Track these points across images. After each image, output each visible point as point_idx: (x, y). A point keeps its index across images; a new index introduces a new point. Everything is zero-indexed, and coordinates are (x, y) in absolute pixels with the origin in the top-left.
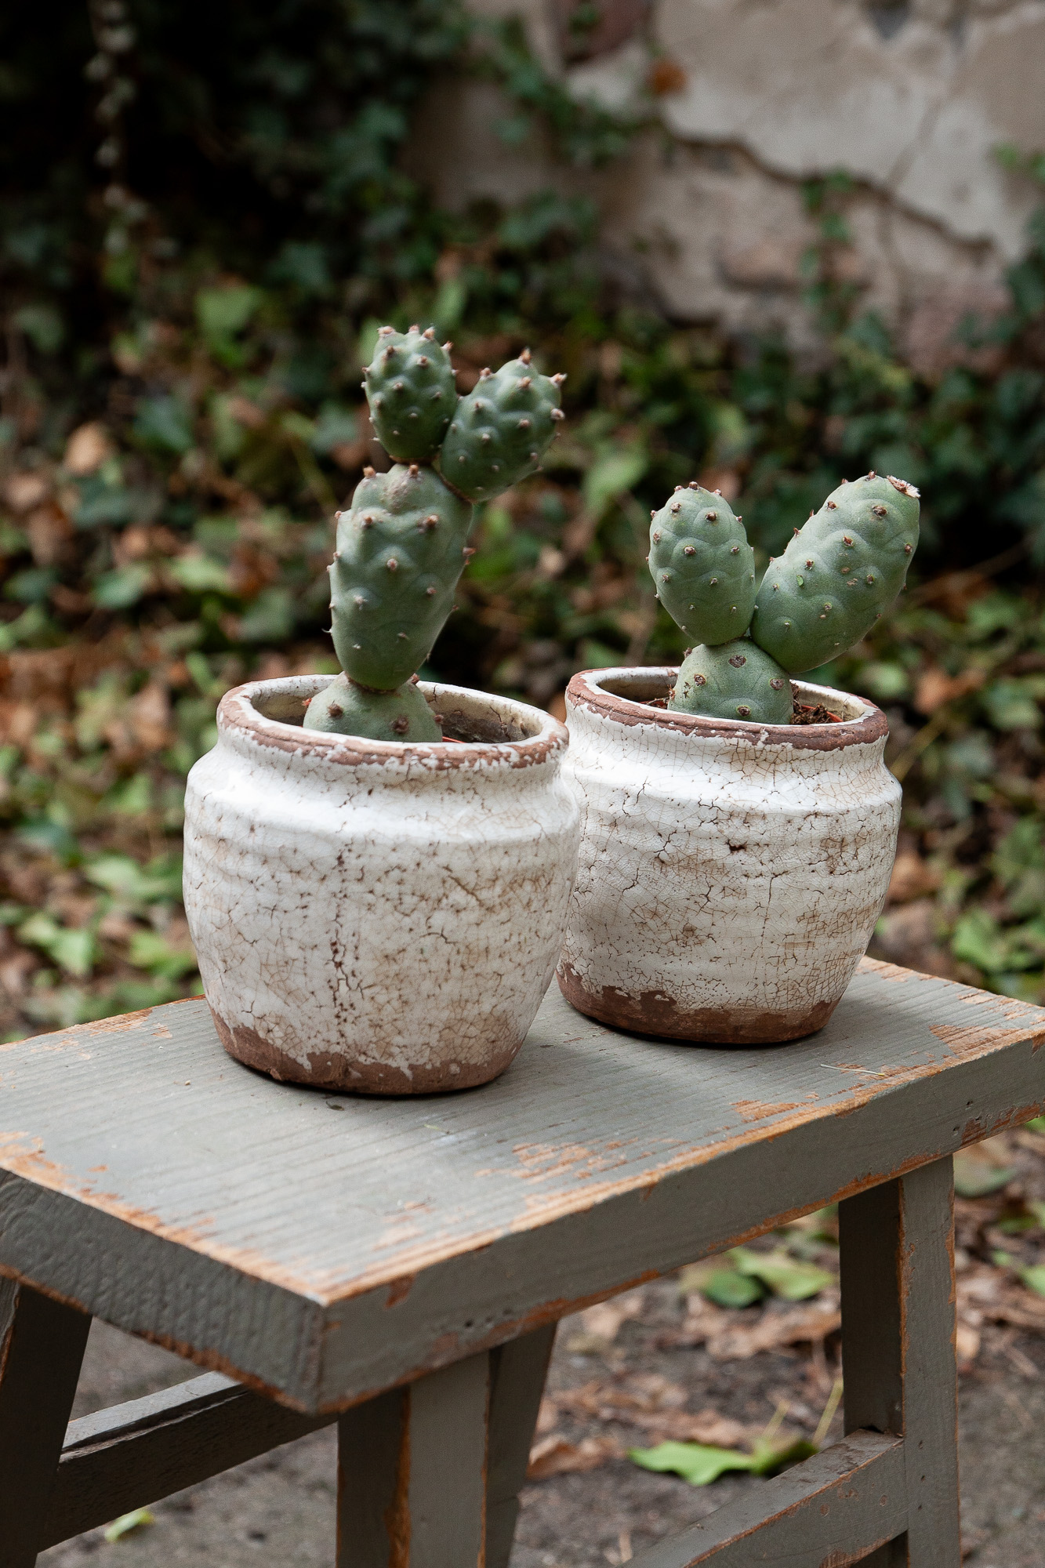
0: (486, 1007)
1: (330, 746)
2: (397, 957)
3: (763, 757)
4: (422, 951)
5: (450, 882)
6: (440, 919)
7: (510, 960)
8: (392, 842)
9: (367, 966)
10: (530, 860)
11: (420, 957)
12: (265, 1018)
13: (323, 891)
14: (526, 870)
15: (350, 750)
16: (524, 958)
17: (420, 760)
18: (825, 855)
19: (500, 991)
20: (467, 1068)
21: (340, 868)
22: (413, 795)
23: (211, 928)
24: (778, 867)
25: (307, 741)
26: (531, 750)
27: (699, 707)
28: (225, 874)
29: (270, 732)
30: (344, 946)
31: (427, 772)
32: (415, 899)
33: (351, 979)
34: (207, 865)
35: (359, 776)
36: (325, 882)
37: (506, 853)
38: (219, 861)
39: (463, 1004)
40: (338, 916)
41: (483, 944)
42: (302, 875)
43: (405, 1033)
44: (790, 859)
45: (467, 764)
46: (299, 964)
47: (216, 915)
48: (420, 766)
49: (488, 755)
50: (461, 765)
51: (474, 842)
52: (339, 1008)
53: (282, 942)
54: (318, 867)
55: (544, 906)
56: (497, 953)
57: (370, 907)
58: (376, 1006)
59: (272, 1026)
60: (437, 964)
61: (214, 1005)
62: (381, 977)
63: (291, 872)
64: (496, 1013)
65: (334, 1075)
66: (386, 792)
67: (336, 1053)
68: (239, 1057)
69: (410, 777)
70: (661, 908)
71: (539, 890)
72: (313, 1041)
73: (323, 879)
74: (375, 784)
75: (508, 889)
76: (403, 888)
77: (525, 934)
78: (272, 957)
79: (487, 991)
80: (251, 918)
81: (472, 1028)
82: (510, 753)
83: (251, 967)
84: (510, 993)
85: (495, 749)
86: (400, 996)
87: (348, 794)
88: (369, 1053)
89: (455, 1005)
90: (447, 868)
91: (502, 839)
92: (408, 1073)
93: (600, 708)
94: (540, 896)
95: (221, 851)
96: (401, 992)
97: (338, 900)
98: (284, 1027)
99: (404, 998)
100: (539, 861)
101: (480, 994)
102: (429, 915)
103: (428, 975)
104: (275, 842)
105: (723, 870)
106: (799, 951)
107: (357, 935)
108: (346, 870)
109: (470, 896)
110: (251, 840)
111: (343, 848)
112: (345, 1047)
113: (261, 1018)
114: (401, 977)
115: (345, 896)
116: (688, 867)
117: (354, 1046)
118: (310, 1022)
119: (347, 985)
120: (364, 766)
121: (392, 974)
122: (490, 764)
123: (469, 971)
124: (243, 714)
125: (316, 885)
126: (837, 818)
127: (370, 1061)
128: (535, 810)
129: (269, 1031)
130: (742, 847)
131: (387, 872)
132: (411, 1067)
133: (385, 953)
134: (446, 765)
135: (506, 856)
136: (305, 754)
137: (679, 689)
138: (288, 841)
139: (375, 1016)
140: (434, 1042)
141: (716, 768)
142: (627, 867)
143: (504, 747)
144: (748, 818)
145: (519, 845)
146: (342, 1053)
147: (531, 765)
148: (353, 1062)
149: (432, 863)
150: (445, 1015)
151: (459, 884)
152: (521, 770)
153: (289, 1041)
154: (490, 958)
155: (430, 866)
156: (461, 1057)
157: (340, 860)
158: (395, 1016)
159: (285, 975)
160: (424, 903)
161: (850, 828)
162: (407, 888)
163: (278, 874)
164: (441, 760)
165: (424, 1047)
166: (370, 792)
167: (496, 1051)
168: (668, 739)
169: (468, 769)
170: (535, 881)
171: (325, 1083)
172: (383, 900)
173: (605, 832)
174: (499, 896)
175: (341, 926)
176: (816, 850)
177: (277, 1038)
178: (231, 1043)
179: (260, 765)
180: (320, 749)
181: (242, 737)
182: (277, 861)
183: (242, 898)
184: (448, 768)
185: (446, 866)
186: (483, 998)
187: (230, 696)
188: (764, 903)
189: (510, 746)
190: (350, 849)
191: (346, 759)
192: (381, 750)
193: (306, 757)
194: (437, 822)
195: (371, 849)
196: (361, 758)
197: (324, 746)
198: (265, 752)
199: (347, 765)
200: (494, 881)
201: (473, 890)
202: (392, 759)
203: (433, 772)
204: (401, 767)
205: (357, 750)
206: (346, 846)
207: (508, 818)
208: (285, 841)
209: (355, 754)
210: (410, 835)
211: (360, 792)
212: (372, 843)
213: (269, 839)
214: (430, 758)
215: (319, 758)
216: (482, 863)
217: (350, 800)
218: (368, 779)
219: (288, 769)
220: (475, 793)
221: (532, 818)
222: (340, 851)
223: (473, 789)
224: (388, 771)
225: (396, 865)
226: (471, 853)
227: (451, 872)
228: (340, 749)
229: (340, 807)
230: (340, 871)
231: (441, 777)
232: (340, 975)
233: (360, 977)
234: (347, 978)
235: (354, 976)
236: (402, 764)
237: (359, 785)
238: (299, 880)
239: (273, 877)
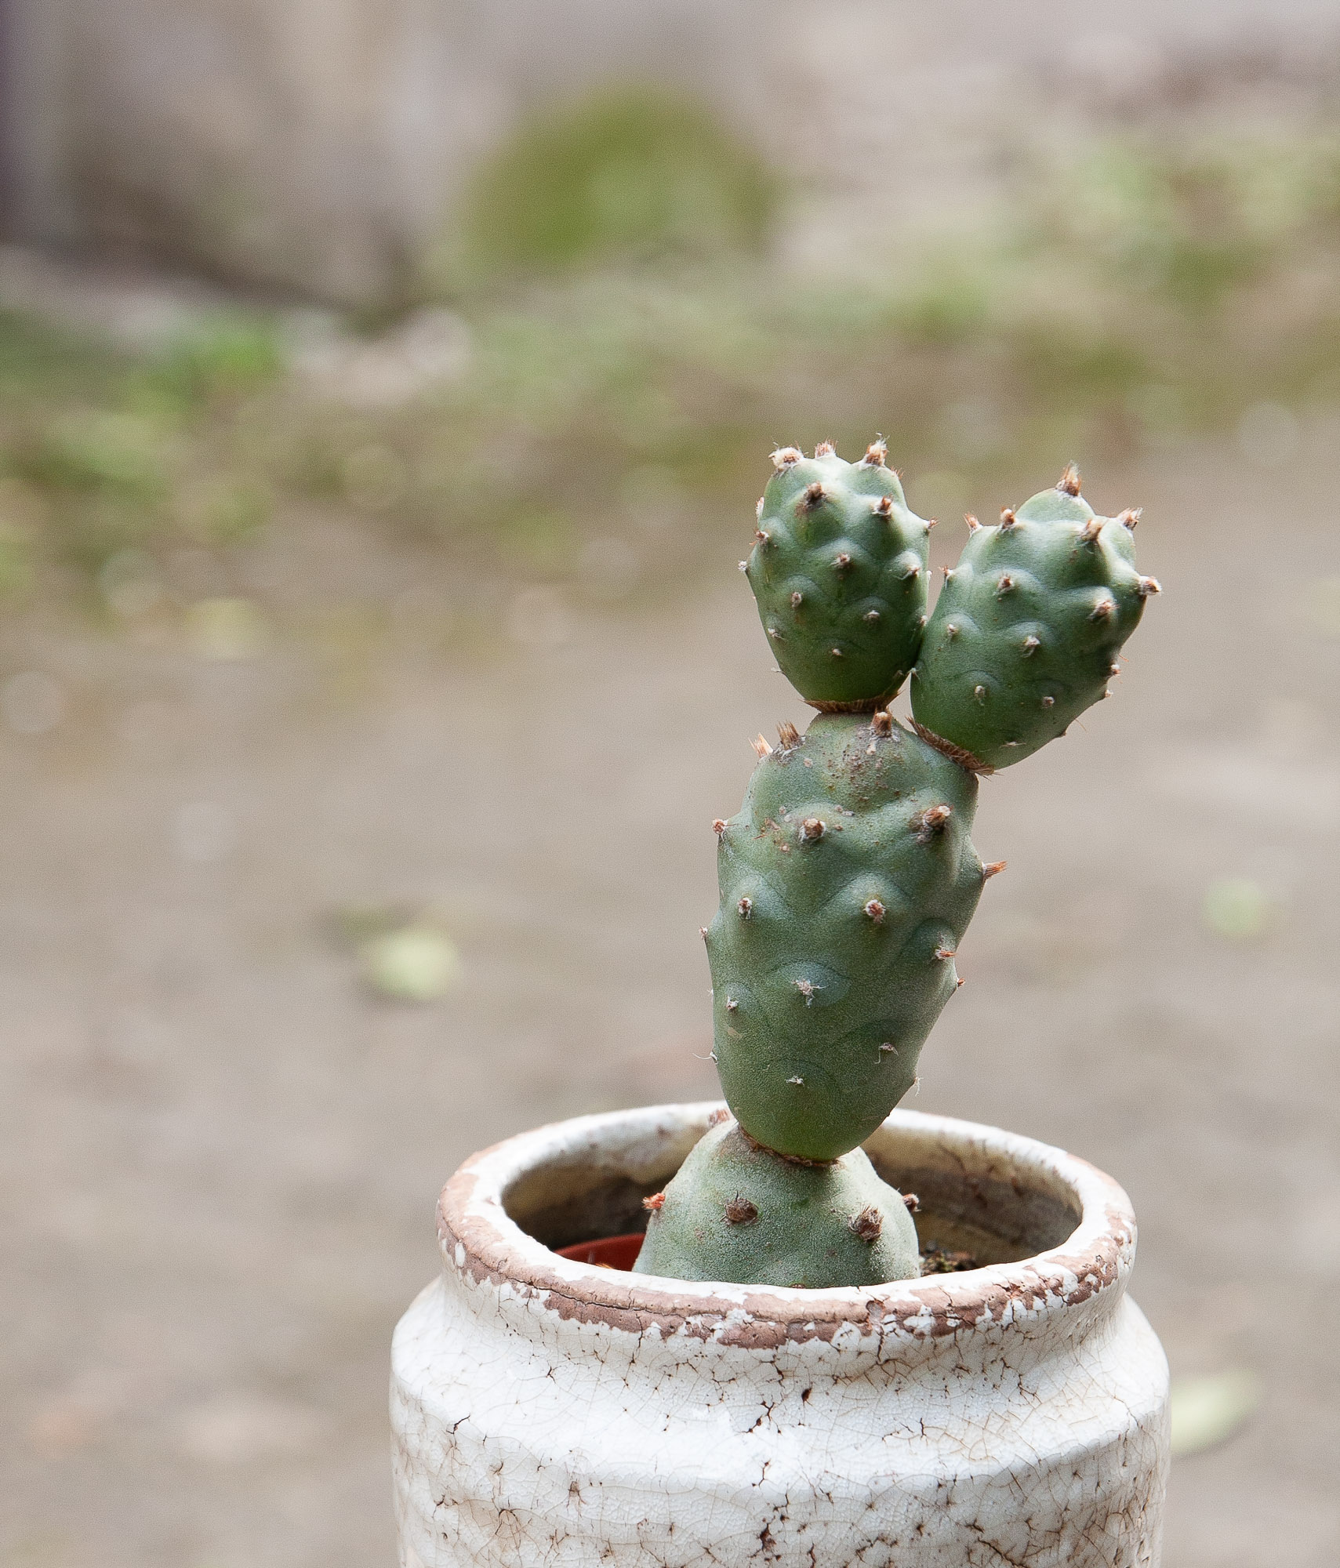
1: (718, 1312)
5: (981, 1549)
8: (867, 1492)
15: (757, 1316)
17: (900, 1322)
21: (768, 1555)
22: (892, 1387)
25: (669, 1306)
26: (1092, 1263)
29: (586, 1291)
31: (917, 1343)
35: (781, 1366)
37: (1075, 1474)
45: (988, 1314)
48: (902, 1333)
49: (1023, 1289)
50: (979, 1319)
51: (1017, 1465)
54: (721, 1555)
66: (840, 1389)
69: (883, 1358)
74: (814, 1379)
75: (1082, 1541)
82: (1062, 1277)
85: (1031, 1274)
90: (974, 1526)
91: (1064, 1451)
95: (507, 1532)
104: (625, 1515)
108: (778, 1557)
110: (573, 1511)
111: (769, 1515)
120: (792, 1345)
122: (1029, 1307)
124: (511, 1250)
128: (1108, 1374)
131: (859, 1552)
134: (951, 1323)
135: (1076, 1478)
136: (667, 1333)
138: (657, 1512)
143: (1045, 1266)
147: (1097, 1291)
149: (945, 1520)
151: (997, 1551)
152: (1082, 1305)
155: (941, 1528)
157: (765, 1537)
164: (939, 1316)
166: (805, 1395)
169: (993, 1324)
174: (1069, 1558)
179: (569, 1357)
180: (696, 1321)
181: (521, 1301)
182: (634, 1550)
184: (954, 1330)
185: (970, 1521)
189: (1053, 1261)
190: (785, 1514)
191: (754, 1336)
192: (821, 1310)
193: (671, 1340)
194: (945, 1437)
195: (825, 1511)
196: (785, 1331)
197: (699, 1313)
198: (577, 1332)
199: (758, 1347)
200: (1058, 1533)
201: (1024, 1557)
202: (847, 1326)
203: (928, 1340)
204: (866, 1340)
205: (775, 1316)
206: (776, 1509)
207: (1070, 1403)
208: (648, 1509)
209: (772, 1324)
210: (898, 1471)
211: (786, 1396)
212: (825, 1498)
213: (613, 1508)
214: (919, 1314)
215: (698, 1339)
216: (1035, 1503)
217: (768, 1414)
218: (801, 1371)
219: (633, 1361)
220: (1005, 1364)
221: (1108, 1392)
222: (764, 1520)
223: (1002, 1359)
224: (839, 1351)
225: (876, 1535)
226: (1015, 1487)
227: (980, 1530)
228: (739, 1317)
229: (751, 1430)
230: (767, 1559)
231: (942, 1348)
236: (866, 1334)
237: (784, 1383)
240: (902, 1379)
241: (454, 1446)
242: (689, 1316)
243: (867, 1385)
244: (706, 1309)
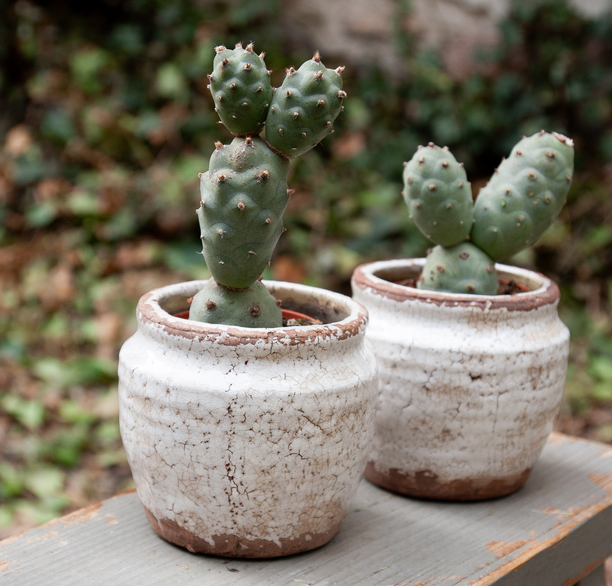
0: (328, 497)
1: (218, 333)
2: (270, 471)
3: (489, 318)
4: (286, 466)
5: (303, 419)
6: (297, 444)
7: (342, 466)
8: (264, 396)
9: (250, 478)
10: (353, 399)
11: (285, 469)
13: (218, 430)
14: (351, 407)
15: (231, 335)
16: (349, 463)
17: (279, 340)
18: (530, 378)
19: (336, 486)
20: (315, 536)
21: (230, 415)
22: (275, 362)
23: (143, 457)
24: (501, 388)
25: (202, 331)
26: (349, 327)
27: (441, 286)
28: (151, 421)
29: (176, 326)
30: (235, 466)
31: (284, 347)
32: (281, 432)
33: (240, 487)
34: (138, 415)
35: (238, 352)
36: (220, 425)
37: (338, 397)
38: (146, 412)
39: (313, 497)
40: (229, 447)
41: (325, 458)
42: (203, 421)
43: (277, 519)
44: (509, 382)
45: (310, 340)
46: (205, 479)
47: (146, 448)
48: (279, 343)
49: (322, 333)
50: (306, 341)
51: (317, 392)
52: (232, 506)
53: (192, 465)
54: (214, 415)
55: (361, 428)
56: (335, 462)
57: (251, 439)
58: (257, 503)
59: (187, 519)
60: (296, 473)
61: (146, 504)
62: (260, 485)
63: (196, 419)
64: (334, 500)
65: (230, 548)
66: (257, 362)
67: (231, 534)
68: (165, 537)
69: (272, 352)
70: (428, 419)
71: (359, 419)
72: (216, 528)
73: (218, 423)
74: (249, 357)
75: (340, 420)
76: (272, 426)
77: (352, 448)
78: (186, 474)
79: (328, 487)
80: (170, 450)
81: (319, 512)
82: (337, 330)
83: (171, 482)
84: (342, 486)
85: (326, 328)
86: (273, 496)
88: (253, 533)
89: (309, 498)
90: (301, 410)
91: (335, 388)
92: (279, 543)
93: (380, 291)
94: (360, 422)
95: (147, 406)
96: (273, 493)
97: (229, 436)
98: (195, 519)
99: (275, 497)
100: (358, 400)
101: (324, 490)
102: (290, 442)
103: (291, 480)
104: (184, 400)
105: (467, 392)
106: (516, 440)
107: (243, 459)
108: (233, 416)
109: (316, 427)
110: (167, 398)
111: (231, 401)
112: (236, 530)
113: (180, 514)
114: (273, 483)
115: (234, 433)
116: (445, 392)
117: (243, 529)
118: (213, 516)
119: (238, 491)
120: (242, 345)
121: (267, 481)
122: (324, 339)
123: (317, 476)
124: (155, 313)
125: (214, 426)
126: (536, 354)
127: (253, 538)
128: (353, 366)
129: (185, 522)
130: (479, 377)
131: (261, 416)
132: (281, 540)
133: (262, 469)
134: (296, 341)
136: (201, 340)
137: (426, 275)
138: (194, 399)
139: (256, 510)
140: (295, 523)
141: (459, 326)
142: (404, 393)
143: (332, 326)
144: (482, 358)
145: (346, 391)
146: (235, 534)
147: (350, 337)
148: (242, 539)
149: (291, 407)
150: (302, 505)
151: (309, 420)
152: (344, 341)
153: (199, 528)
154: (330, 466)
155: (290, 410)
156: (313, 530)
157: (229, 409)
158: (270, 509)
159: (195, 486)
160: (286, 434)
161: (544, 360)
162: (275, 426)
163: (187, 421)
164: (292, 339)
165: (289, 526)
166: (246, 363)
167: (334, 523)
168: (426, 310)
169: (311, 343)
170: (356, 413)
171: (224, 553)
172: (259, 434)
173: (389, 372)
174: (335, 425)
175: (232, 453)
176: (525, 375)
177: (191, 526)
178: (159, 528)
179: (170, 347)
180: (211, 336)
181: (156, 329)
182: (186, 412)
183: (163, 437)
184: (298, 343)
185: (300, 409)
186: (326, 492)
187: (144, 301)
188: (494, 411)
189: (335, 325)
190: (236, 402)
191: (229, 341)
192: (252, 334)
193: (202, 342)
194: (292, 380)
195: (250, 401)
196: (240, 341)
197: (212, 333)
198: (173, 339)
199: (230, 345)
200: (331, 416)
201: (318, 423)
202: (260, 340)
203: (288, 346)
204: (267, 345)
205: (236, 335)
206: (233, 400)
207: (338, 373)
208: (191, 398)
209: (235, 338)
210: (275, 390)
211: (240, 363)
212: (250, 397)
213: (180, 398)
214: (286, 337)
215: (211, 342)
216: (322, 404)
217: (233, 369)
218: (245, 354)
219: (190, 349)
220: (316, 358)
221: (352, 372)
222: (229, 403)
223: (314, 356)
224: (257, 348)
225: (267, 411)
226: (316, 399)
227: (303, 412)
228: (225, 335)
229: (227, 374)
230: (230, 417)
231: (293, 349)
232: (232, 485)
233: (246, 486)
234: (237, 486)
235: (242, 485)
236: (267, 343)
237: (239, 358)
238: (202, 424)
239: (184, 423)
240: (279, 359)
241: (133, 377)
242: (209, 334)
243: (267, 361)
244: (214, 332)
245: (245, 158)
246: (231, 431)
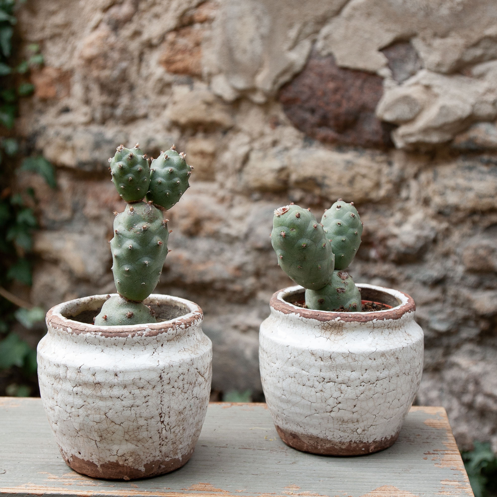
1: (143, 330)
2: (183, 412)
4: (191, 406)
5: (198, 374)
6: (195, 390)
8: (179, 364)
9: (173, 419)
11: (190, 408)
12: (125, 455)
13: (154, 393)
15: (152, 329)
17: (179, 326)
21: (161, 381)
22: (178, 341)
23: (93, 424)
25: (132, 330)
29: (111, 330)
30: (165, 413)
31: (182, 331)
32: (188, 385)
33: (168, 427)
34: (87, 397)
35: (158, 339)
36: (155, 389)
38: (97, 393)
40: (161, 401)
42: (144, 388)
43: (183, 443)
45: (192, 323)
46: (145, 427)
47: (97, 417)
48: (180, 329)
49: (196, 317)
52: (161, 441)
53: (137, 420)
54: (151, 383)
57: (173, 394)
58: (175, 435)
59: (128, 458)
60: (194, 410)
62: (178, 422)
63: (139, 388)
65: (155, 470)
66: (168, 343)
67: (157, 460)
68: (102, 476)
69: (177, 335)
72: (148, 458)
73: (154, 387)
74: (164, 342)
78: (131, 427)
80: (119, 413)
83: (118, 435)
85: (195, 314)
86: (183, 427)
87: (154, 349)
88: (169, 456)
90: (196, 369)
92: (181, 459)
95: (97, 389)
97: (161, 395)
98: (134, 456)
99: (184, 428)
102: (193, 390)
103: (192, 415)
104: (129, 378)
107: (169, 408)
108: (163, 381)
109: (202, 378)
110: (116, 380)
112: (161, 457)
113: (122, 456)
114: (184, 419)
115: (164, 392)
117: (164, 455)
118: (148, 451)
119: (165, 430)
120: (160, 334)
121: (181, 419)
122: (197, 321)
125: (151, 390)
127: (170, 458)
129: (126, 460)
131: (179, 377)
132: (182, 456)
133: (179, 411)
134: (188, 326)
136: (133, 336)
138: (137, 376)
139: (174, 440)
140: (190, 443)
146: (160, 459)
148: (163, 462)
149: (192, 368)
150: (194, 430)
151: (200, 374)
153: (136, 462)
155: (192, 370)
157: (160, 377)
158: (181, 437)
159: (137, 434)
160: (191, 385)
162: (185, 382)
163: (133, 391)
164: (185, 324)
165: (187, 446)
166: (162, 345)
171: (150, 475)
172: (178, 389)
174: (208, 374)
175: (163, 405)
177: (130, 462)
178: (99, 471)
179: (107, 346)
180: (139, 332)
181: (93, 336)
182: (132, 386)
183: (114, 406)
184: (189, 326)
190: (164, 371)
191: (152, 334)
192: (164, 326)
193: (134, 338)
194: (189, 351)
195: (172, 369)
196: (158, 332)
197: (139, 331)
198: (110, 340)
199: (153, 336)
201: (203, 375)
202: (170, 329)
203: (184, 330)
204: (174, 331)
206: (162, 370)
207: (204, 341)
208: (135, 376)
209: (155, 330)
210: (183, 359)
211: (159, 346)
212: (172, 366)
213: (126, 377)
214: (182, 324)
215: (140, 336)
216: (204, 362)
217: (155, 351)
218: (161, 340)
219: (124, 344)
220: (194, 334)
222: (160, 373)
224: (169, 334)
225: (181, 373)
226: (202, 360)
227: (198, 370)
228: (148, 330)
229: (152, 355)
230: (161, 382)
231: (186, 331)
232: (163, 426)
233: (170, 424)
234: (165, 426)
235: (168, 425)
236: (174, 330)
237: (158, 343)
238: (143, 391)
239: (130, 393)
240: (180, 339)
241: (80, 372)
242: (137, 331)
243: (173, 341)
244: (141, 330)
245: (153, 214)
246: (162, 391)
